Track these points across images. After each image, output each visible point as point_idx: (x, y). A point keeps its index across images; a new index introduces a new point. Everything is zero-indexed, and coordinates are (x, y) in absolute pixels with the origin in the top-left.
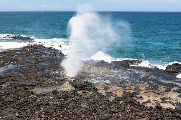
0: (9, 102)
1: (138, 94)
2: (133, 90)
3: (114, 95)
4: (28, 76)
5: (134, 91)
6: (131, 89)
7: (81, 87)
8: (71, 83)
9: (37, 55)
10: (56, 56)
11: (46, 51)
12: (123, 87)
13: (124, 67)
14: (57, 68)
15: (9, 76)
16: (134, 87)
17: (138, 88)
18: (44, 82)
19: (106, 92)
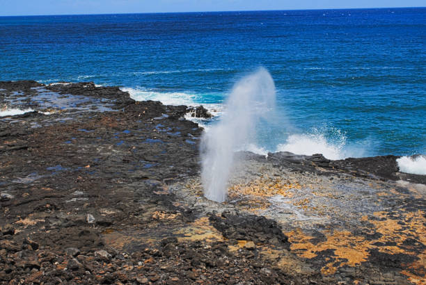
0: (26, 267)
1: (413, 259)
2: (401, 248)
3: (340, 259)
4: (95, 196)
5: (402, 251)
6: (395, 244)
7: (241, 234)
8: (213, 219)
9: (132, 138)
10: (184, 140)
11: (160, 125)
12: (369, 238)
13: (381, 175)
14: (181, 175)
15: (44, 195)
16: (403, 238)
17: (415, 241)
18: (137, 215)
19: (315, 249)
